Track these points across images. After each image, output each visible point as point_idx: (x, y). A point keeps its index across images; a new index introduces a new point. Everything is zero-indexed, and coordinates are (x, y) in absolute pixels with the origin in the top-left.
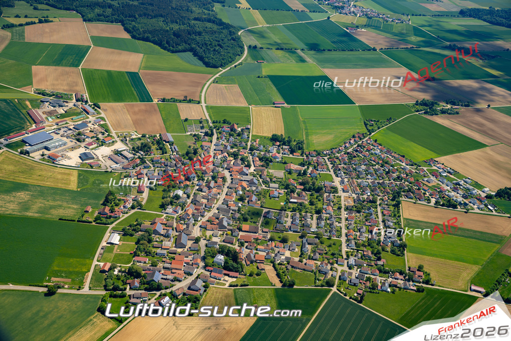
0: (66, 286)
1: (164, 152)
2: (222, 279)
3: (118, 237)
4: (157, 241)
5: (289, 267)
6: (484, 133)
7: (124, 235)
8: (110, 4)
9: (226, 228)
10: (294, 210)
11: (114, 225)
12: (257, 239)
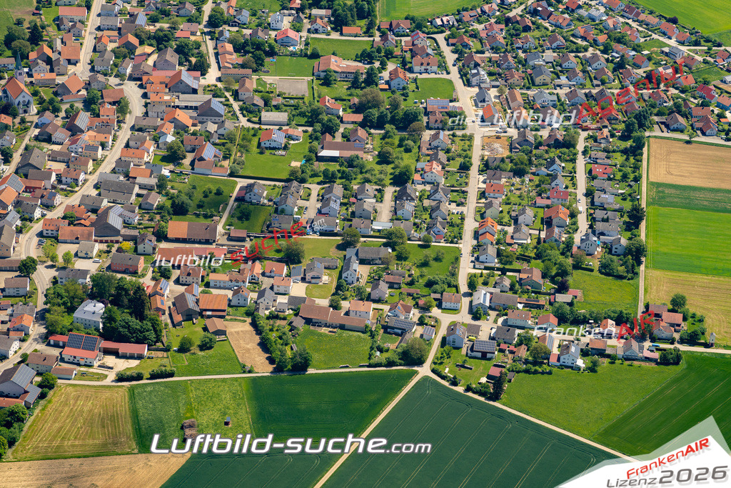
2: (96, 364)
5: (299, 323)
9: (117, 232)
10: (329, 178)
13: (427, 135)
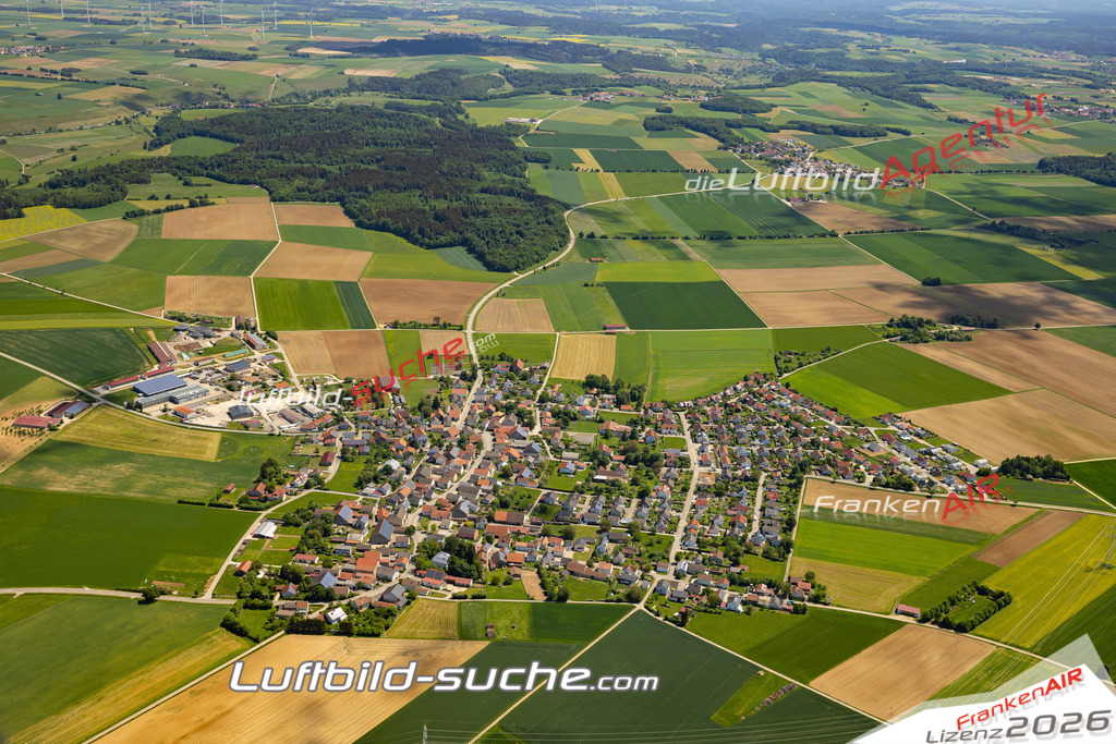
0: (175, 593)
1: (379, 405)
2: (441, 588)
3: (274, 528)
4: (339, 534)
5: (566, 574)
6: (1013, 371)
7: (284, 525)
8: (324, 170)
9: (465, 515)
10: (598, 492)
11: (269, 511)
12: (518, 533)
13: (664, 470)
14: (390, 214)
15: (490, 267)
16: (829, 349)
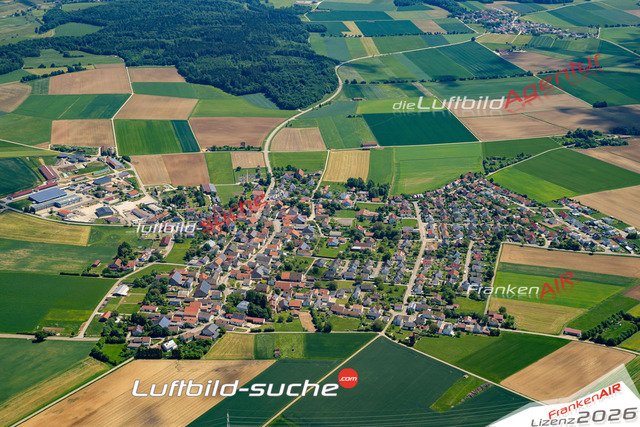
0: (58, 334)
1: (202, 204)
2: (243, 325)
3: (127, 289)
4: (172, 291)
5: (330, 313)
7: (134, 287)
8: (164, 43)
9: (260, 276)
10: (354, 258)
11: (124, 278)
12: (298, 287)
13: (401, 241)
14: (210, 72)
15: (281, 106)
16: (522, 155)
